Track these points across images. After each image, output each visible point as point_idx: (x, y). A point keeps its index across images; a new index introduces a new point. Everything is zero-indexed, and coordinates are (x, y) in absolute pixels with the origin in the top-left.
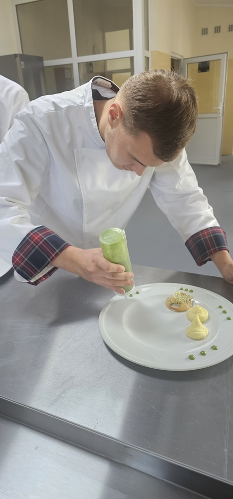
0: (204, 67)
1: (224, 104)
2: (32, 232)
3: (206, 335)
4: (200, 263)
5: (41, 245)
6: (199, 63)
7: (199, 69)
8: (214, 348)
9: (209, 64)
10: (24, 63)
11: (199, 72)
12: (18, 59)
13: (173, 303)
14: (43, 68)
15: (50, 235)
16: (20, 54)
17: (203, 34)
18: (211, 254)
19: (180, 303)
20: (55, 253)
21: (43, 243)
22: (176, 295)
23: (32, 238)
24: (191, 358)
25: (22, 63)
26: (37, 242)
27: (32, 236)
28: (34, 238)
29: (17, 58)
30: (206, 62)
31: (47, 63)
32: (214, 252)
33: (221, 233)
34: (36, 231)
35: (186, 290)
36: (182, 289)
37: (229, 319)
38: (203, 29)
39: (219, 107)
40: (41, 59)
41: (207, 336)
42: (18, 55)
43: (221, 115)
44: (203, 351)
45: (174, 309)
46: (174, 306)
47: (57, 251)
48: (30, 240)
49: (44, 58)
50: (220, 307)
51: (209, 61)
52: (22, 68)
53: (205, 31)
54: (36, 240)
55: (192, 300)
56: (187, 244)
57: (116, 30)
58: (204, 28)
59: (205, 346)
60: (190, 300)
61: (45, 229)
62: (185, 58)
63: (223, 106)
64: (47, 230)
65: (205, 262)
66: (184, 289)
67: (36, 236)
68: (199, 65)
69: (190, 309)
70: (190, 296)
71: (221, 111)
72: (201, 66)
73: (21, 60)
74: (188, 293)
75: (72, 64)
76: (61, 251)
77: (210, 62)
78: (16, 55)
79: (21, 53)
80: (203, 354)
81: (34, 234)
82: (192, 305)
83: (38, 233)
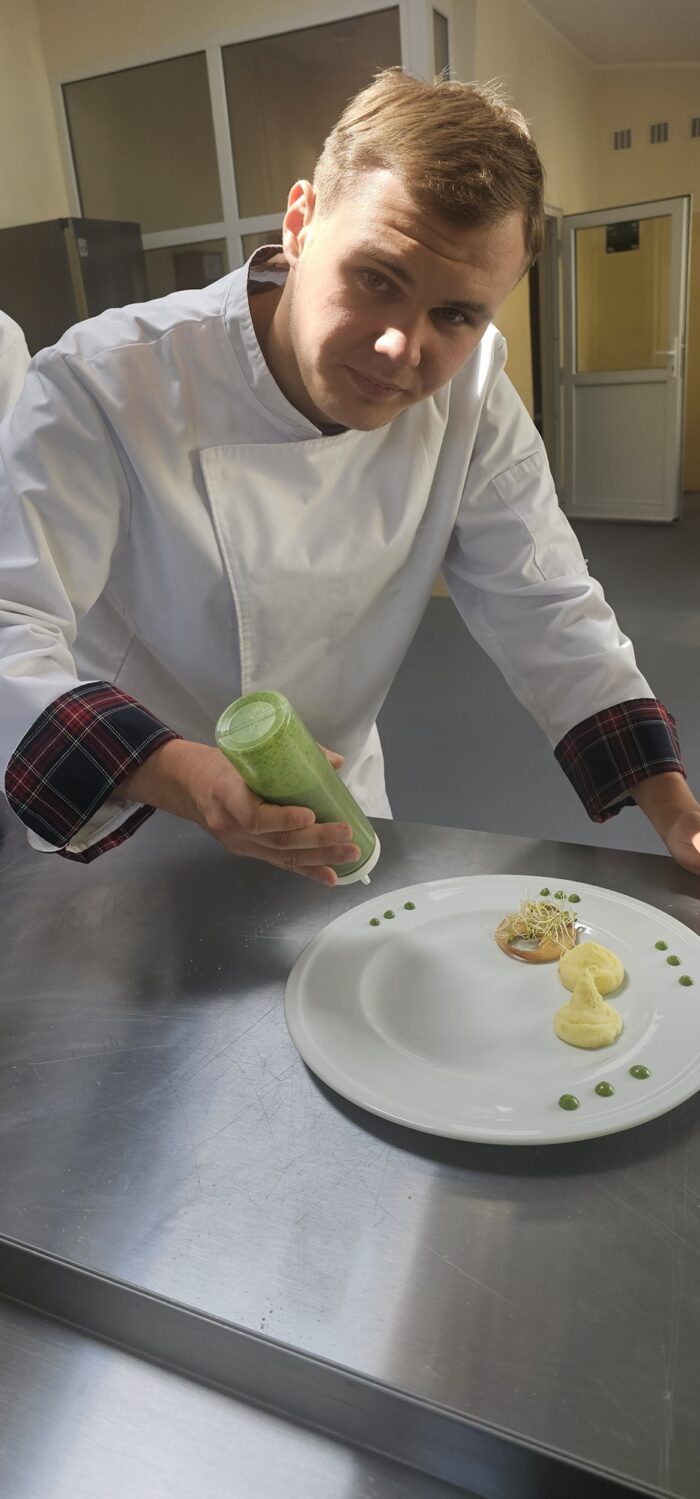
0: (623, 238)
1: (684, 342)
2: (62, 698)
3: (614, 1034)
4: (600, 811)
5: (88, 736)
6: (609, 226)
7: (609, 244)
8: (639, 1073)
9: (638, 227)
10: (87, 242)
11: (608, 252)
12: (69, 232)
13: (519, 938)
14: (140, 255)
15: (119, 709)
16: (75, 220)
17: (616, 148)
18: (630, 783)
19: (540, 936)
20: (128, 760)
21: (94, 730)
22: (527, 910)
23: (62, 717)
24: (567, 1103)
25: (82, 242)
26: (75, 729)
27: (62, 711)
28: (68, 716)
29: (66, 230)
30: (630, 222)
31: (151, 240)
32: (640, 779)
33: (660, 719)
34: (76, 696)
35: (558, 896)
36: (545, 893)
37: (686, 982)
38: (616, 134)
39: (670, 349)
40: (132, 230)
41: (617, 1037)
42: (70, 222)
43: (677, 373)
44: (603, 1084)
45: (521, 954)
46: (520, 947)
47: (135, 754)
48: (56, 723)
49: (142, 228)
50: (662, 946)
51: (637, 221)
52: (81, 258)
53: (623, 140)
54: (75, 724)
55: (577, 925)
56: (559, 752)
58: (619, 131)
59: (612, 1067)
60: (569, 926)
61: (106, 690)
62: (566, 213)
63: (681, 345)
64: (112, 694)
65: (615, 810)
66: (553, 893)
67: (75, 710)
68: (609, 234)
69: (568, 953)
70: (571, 914)
71: (677, 363)
72: (614, 234)
73: (79, 235)
74: (564, 905)
75: (223, 240)
76: (146, 754)
77: (641, 224)
78: (62, 223)
79: (79, 216)
80: (604, 1090)
81: (69, 705)
82: (577, 943)
83: (81, 701)
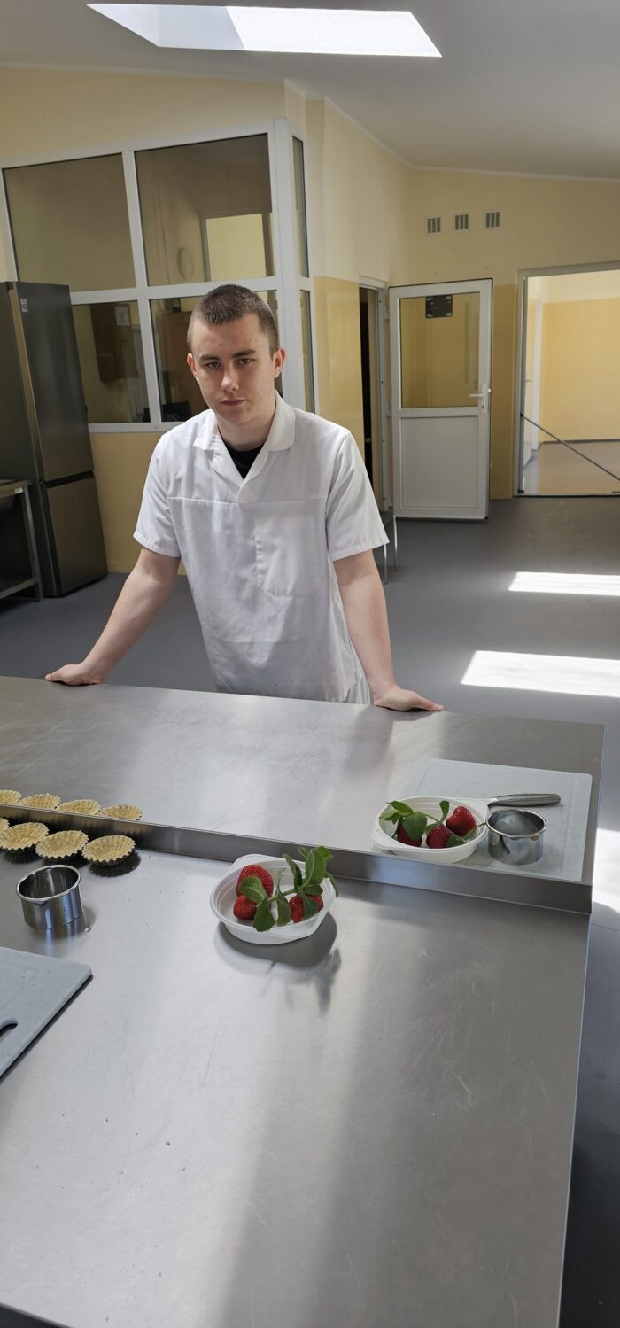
0: (438, 306)
1: (490, 387)
6: (427, 297)
7: (428, 311)
9: (451, 300)
10: (27, 301)
11: (427, 317)
12: (13, 293)
14: (70, 310)
16: (14, 283)
17: (426, 232)
25: (24, 301)
29: (11, 291)
30: (445, 296)
31: (78, 298)
38: (428, 220)
39: (480, 392)
40: (64, 290)
42: (12, 285)
43: (485, 410)
49: (70, 288)
51: (451, 295)
52: (23, 314)
53: (434, 225)
57: (231, 215)
58: (431, 218)
62: (391, 285)
63: (488, 390)
68: (428, 303)
71: (485, 402)
72: (432, 304)
73: (21, 295)
75: (136, 302)
77: (454, 296)
78: (8, 285)
79: (17, 279)
